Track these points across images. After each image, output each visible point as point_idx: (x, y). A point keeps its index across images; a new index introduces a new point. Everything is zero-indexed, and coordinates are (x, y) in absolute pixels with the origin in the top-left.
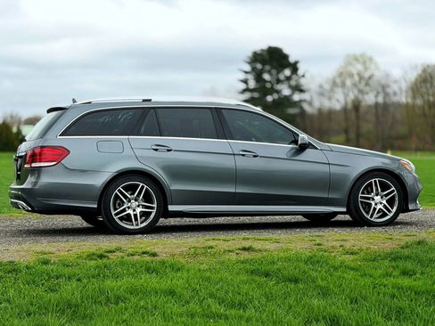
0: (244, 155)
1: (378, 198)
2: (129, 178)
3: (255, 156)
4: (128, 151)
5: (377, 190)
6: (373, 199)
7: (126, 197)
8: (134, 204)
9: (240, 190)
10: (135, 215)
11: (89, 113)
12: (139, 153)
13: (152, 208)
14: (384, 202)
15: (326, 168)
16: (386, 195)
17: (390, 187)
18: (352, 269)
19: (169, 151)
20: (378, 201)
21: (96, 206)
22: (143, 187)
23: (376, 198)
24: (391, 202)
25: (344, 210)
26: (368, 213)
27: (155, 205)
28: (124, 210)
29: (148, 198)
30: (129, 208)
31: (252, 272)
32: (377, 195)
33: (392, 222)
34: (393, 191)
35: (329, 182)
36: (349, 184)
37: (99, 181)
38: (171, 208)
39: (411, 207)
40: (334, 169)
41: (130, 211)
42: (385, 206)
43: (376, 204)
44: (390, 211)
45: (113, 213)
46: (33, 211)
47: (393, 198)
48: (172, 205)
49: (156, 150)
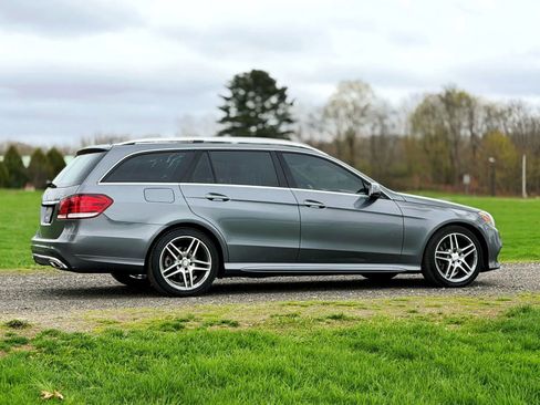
0: (309, 206)
1: (455, 256)
2: (181, 232)
3: (321, 207)
4: (179, 201)
5: (455, 246)
6: (451, 257)
7: (177, 254)
8: (186, 261)
9: (305, 245)
10: (188, 274)
11: (133, 156)
12: (191, 202)
13: (206, 266)
14: (463, 260)
15: (399, 221)
16: (465, 252)
17: (468, 243)
18: (465, 342)
19: (225, 200)
20: (456, 259)
21: (143, 264)
22: (196, 242)
23: (453, 255)
24: (469, 260)
25: (419, 268)
26: (444, 272)
27: (210, 263)
28: (175, 269)
29: (201, 255)
30: (180, 266)
31: (356, 346)
32: (455, 252)
33: (470, 283)
34: (472, 248)
35: (402, 237)
36: (424, 239)
37: (147, 234)
38: (228, 266)
39: (491, 265)
40: (408, 223)
41: (182, 270)
42: (463, 265)
43: (453, 262)
44: (468, 270)
45: (163, 272)
46: (70, 269)
47: (471, 256)
48: (229, 262)
49: (211, 199)
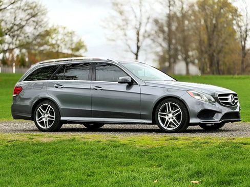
0: (96, 89)
1: (171, 115)
3: (102, 90)
5: (169, 110)
6: (168, 116)
7: (42, 112)
8: (46, 116)
10: (46, 122)
14: (174, 118)
17: (177, 108)
19: (62, 87)
20: (170, 117)
21: (31, 117)
22: (49, 107)
23: (169, 115)
25: (151, 122)
27: (54, 117)
28: (42, 119)
29: (52, 113)
30: (44, 117)
32: (170, 113)
34: (179, 111)
38: (62, 118)
40: (143, 97)
41: (44, 120)
42: (174, 121)
43: (169, 119)
44: (177, 124)
45: (37, 120)
47: (179, 115)
48: (63, 116)
49: (57, 87)
